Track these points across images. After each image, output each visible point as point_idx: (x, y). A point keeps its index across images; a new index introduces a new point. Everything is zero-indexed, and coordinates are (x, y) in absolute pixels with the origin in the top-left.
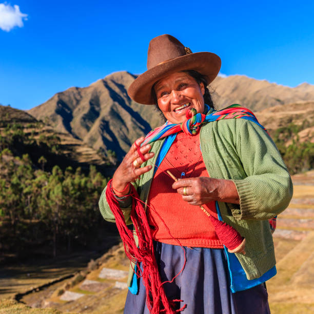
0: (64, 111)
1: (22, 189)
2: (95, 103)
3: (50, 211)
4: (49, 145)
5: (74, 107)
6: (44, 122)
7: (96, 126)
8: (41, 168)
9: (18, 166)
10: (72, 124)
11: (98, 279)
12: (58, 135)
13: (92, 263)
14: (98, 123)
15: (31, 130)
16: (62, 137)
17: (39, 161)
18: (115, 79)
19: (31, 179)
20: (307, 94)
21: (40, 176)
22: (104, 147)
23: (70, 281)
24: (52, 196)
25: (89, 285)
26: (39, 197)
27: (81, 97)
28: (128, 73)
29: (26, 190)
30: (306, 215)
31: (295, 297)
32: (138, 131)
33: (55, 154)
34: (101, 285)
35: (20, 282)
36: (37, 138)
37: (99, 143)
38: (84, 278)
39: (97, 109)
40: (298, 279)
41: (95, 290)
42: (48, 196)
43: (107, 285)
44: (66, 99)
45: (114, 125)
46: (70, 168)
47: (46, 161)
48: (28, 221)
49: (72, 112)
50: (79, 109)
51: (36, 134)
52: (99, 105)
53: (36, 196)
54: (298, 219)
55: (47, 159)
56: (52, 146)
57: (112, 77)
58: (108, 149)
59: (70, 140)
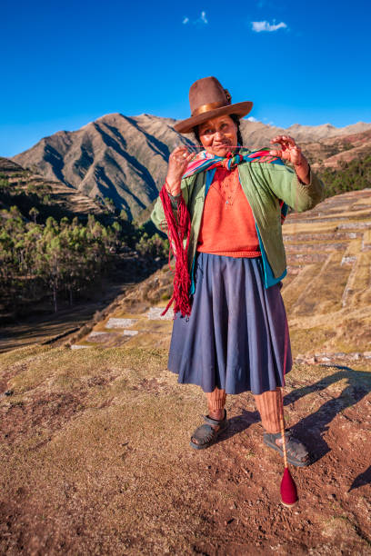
0: (53, 157)
1: (12, 245)
2: (87, 148)
3: (47, 266)
4: (39, 195)
5: (65, 154)
6: (31, 169)
7: (90, 173)
8: (33, 221)
9: (6, 220)
10: (64, 172)
11: (105, 330)
12: (49, 185)
13: (98, 314)
14: (91, 170)
15: (16, 180)
16: (54, 186)
17: (30, 213)
18: (107, 122)
19: (22, 233)
20: (299, 135)
21: (33, 229)
22: (101, 195)
23: (75, 335)
24: (50, 250)
25: (96, 337)
26: (33, 251)
27: (71, 142)
28: (121, 115)
29: (17, 245)
30: (301, 251)
31: (296, 325)
32: (136, 176)
33: (47, 205)
34: (109, 335)
35: (20, 342)
36: (24, 188)
37: (95, 191)
38: (91, 330)
39: (90, 154)
40: (297, 309)
41: (103, 341)
42: (44, 250)
43: (115, 335)
44: (54, 145)
45: (109, 171)
46: (65, 219)
47: (38, 212)
48: (23, 278)
49: (62, 159)
50: (70, 156)
51: (24, 183)
52: (91, 151)
53: (30, 251)
54: (294, 255)
55: (39, 210)
56: (43, 195)
57: (104, 119)
58: (104, 197)
59: (62, 189)
